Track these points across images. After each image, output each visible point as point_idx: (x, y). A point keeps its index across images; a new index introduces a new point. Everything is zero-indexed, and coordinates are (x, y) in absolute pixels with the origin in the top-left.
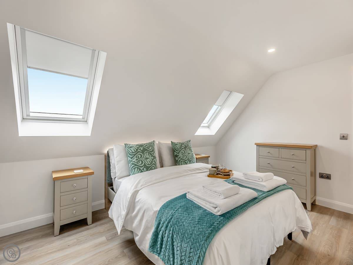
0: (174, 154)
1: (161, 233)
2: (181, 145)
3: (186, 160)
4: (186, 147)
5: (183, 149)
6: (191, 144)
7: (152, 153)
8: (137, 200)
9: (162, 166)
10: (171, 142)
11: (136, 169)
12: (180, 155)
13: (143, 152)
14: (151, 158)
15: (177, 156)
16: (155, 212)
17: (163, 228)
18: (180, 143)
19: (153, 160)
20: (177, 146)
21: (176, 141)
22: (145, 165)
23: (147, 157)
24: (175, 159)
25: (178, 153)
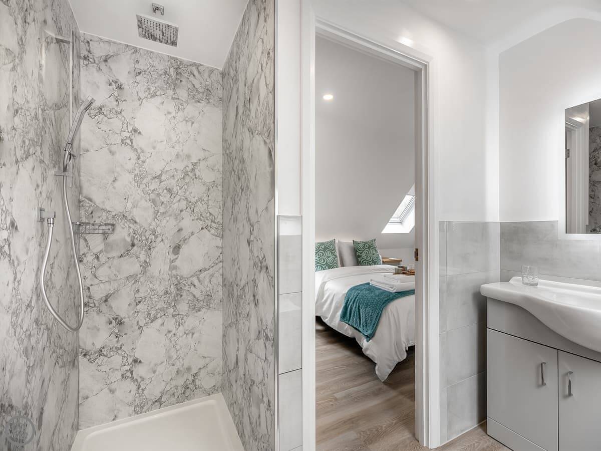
0: (356, 254)
1: (349, 307)
2: (364, 245)
3: (370, 262)
4: (369, 247)
5: (366, 248)
6: (377, 244)
7: (332, 251)
8: (325, 289)
9: (343, 265)
10: (352, 242)
11: (319, 266)
12: (364, 255)
13: (324, 250)
14: (332, 257)
15: (359, 256)
16: (343, 295)
17: (351, 303)
18: (363, 242)
19: (334, 259)
20: (359, 245)
21: (358, 240)
22: (327, 263)
23: (329, 255)
24: (357, 260)
25: (361, 253)
